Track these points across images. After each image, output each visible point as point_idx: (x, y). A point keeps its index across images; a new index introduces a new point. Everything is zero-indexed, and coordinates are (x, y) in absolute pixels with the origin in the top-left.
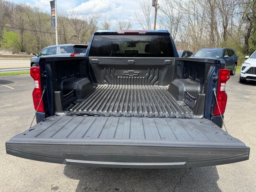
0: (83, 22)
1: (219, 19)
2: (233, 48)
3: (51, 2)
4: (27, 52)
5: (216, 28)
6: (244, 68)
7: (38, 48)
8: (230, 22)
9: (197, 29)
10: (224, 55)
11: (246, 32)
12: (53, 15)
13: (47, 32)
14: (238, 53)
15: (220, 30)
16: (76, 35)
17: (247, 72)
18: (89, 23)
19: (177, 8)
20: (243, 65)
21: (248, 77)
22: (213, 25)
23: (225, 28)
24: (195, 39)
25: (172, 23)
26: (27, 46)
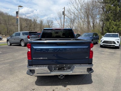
0: (30, 20)
1: (91, 20)
2: (97, 33)
3: (16, 12)
4: (2, 34)
5: (90, 24)
6: (101, 41)
7: (8, 32)
8: (95, 21)
9: (82, 24)
10: (93, 36)
11: (102, 25)
12: (17, 18)
13: (12, 25)
14: (99, 34)
15: (92, 24)
16: (27, 26)
17: (103, 43)
18: (33, 21)
19: (73, 15)
20: (101, 40)
21: (103, 45)
22: (89, 23)
23: (93, 24)
24: (81, 28)
25: (71, 22)
26: (2, 31)
